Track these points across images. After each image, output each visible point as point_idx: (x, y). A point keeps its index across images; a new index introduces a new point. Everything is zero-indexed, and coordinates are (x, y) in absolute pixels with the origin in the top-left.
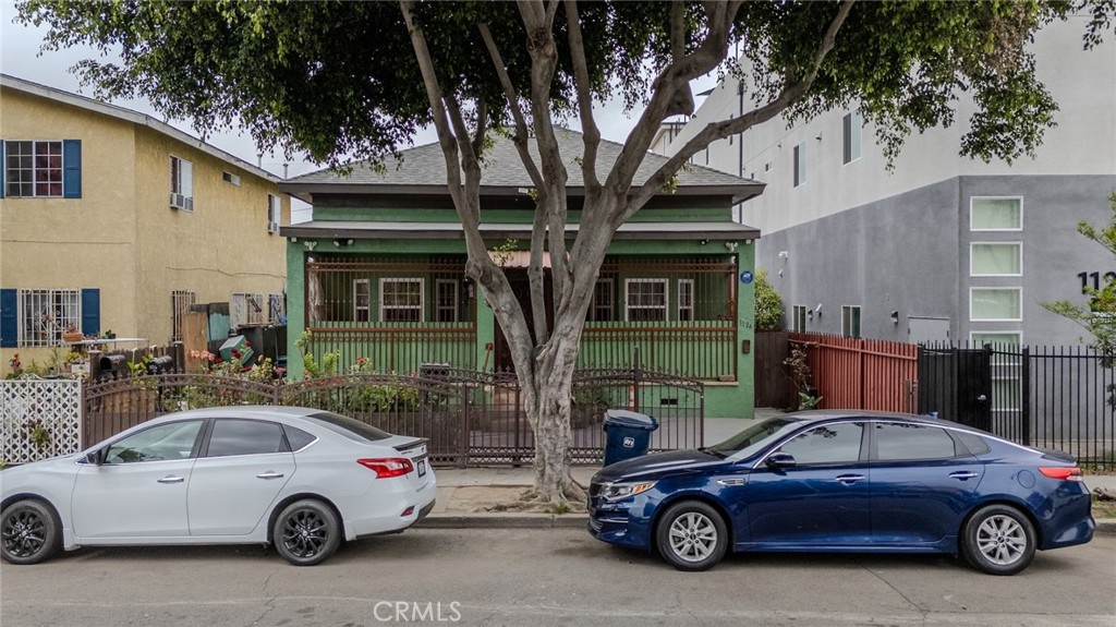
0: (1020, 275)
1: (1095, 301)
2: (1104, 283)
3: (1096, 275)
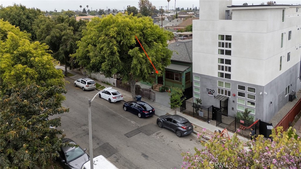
0: (200, 87)
1: (209, 93)
2: (210, 91)
3: (209, 89)
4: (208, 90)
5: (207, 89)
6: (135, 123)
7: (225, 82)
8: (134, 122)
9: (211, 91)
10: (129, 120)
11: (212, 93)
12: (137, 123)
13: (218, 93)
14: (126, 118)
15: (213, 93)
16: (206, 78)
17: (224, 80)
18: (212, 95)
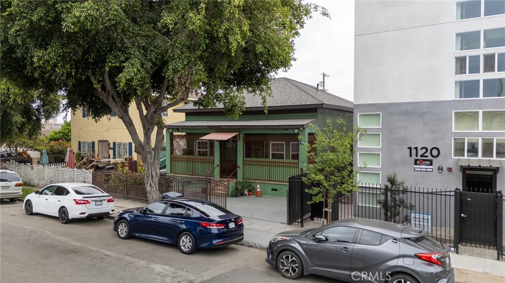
0: (380, 147)
1: (416, 161)
2: (420, 152)
3: (416, 148)
4: (414, 151)
5: (410, 148)
6: (173, 270)
7: (484, 113)
8: (167, 267)
9: (428, 154)
10: (142, 263)
11: (430, 158)
12: (182, 269)
13: (456, 155)
14: (127, 258)
15: (434, 160)
16: (407, 113)
17: (480, 104)
18: (431, 164)
